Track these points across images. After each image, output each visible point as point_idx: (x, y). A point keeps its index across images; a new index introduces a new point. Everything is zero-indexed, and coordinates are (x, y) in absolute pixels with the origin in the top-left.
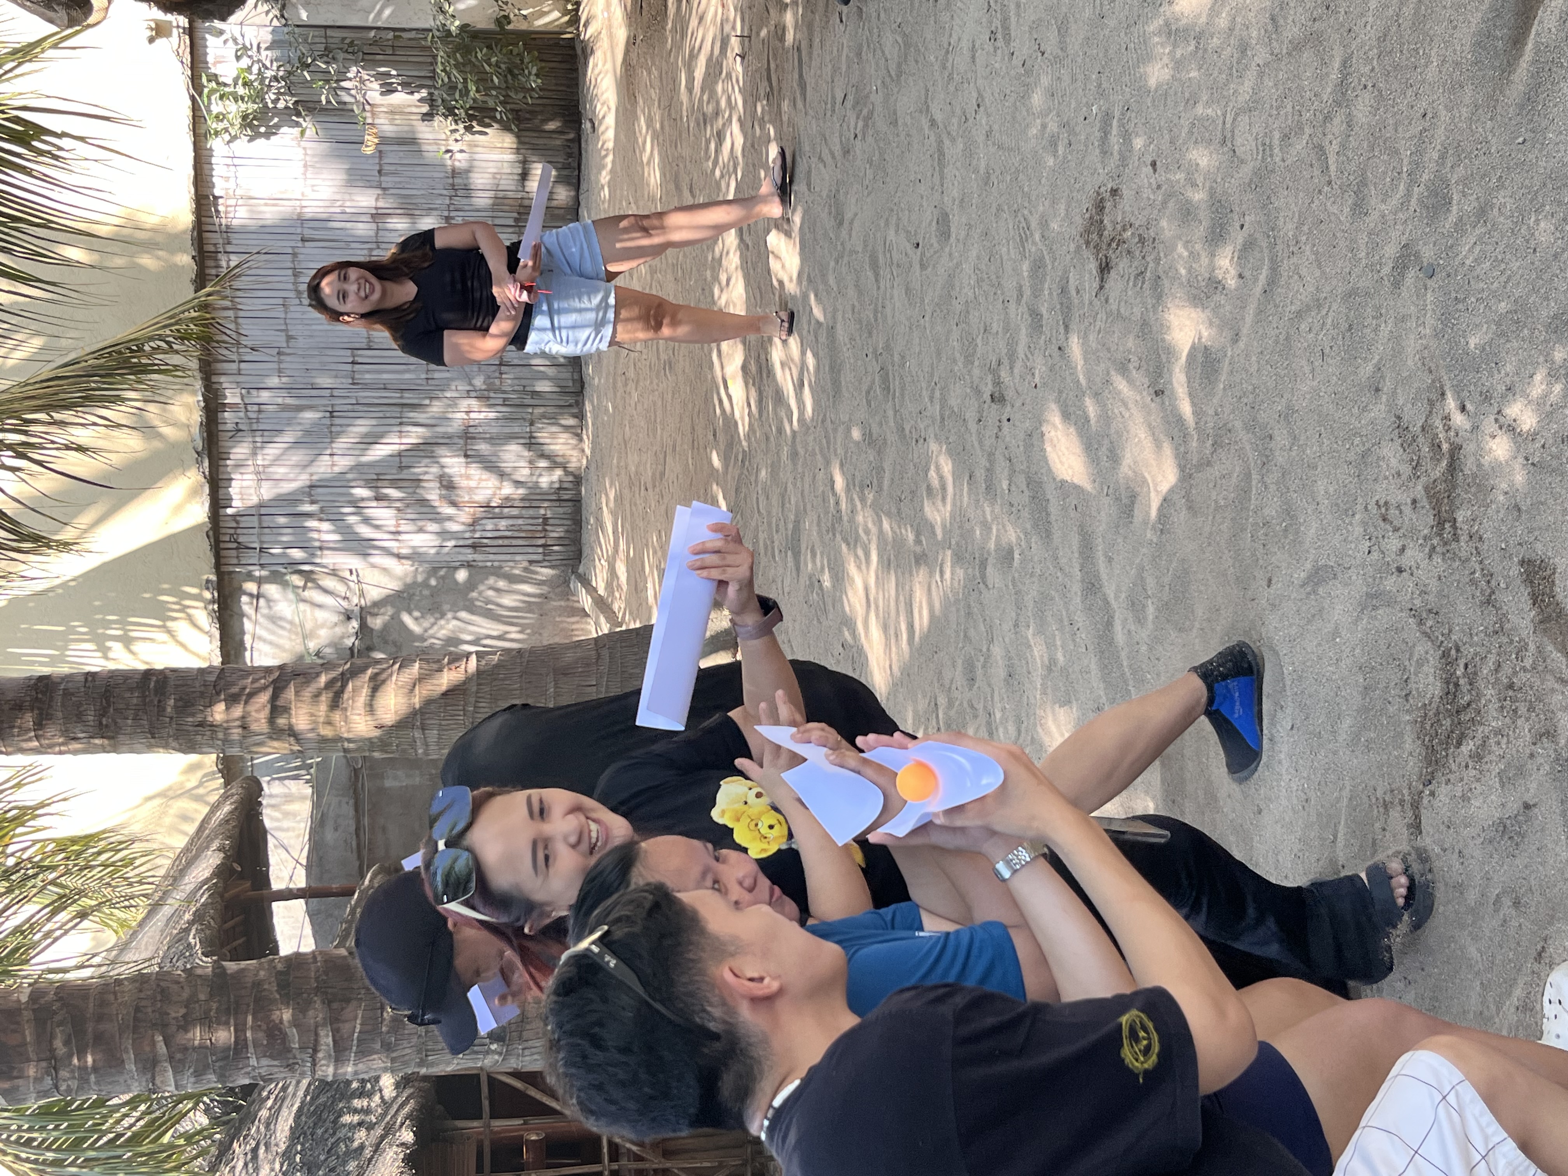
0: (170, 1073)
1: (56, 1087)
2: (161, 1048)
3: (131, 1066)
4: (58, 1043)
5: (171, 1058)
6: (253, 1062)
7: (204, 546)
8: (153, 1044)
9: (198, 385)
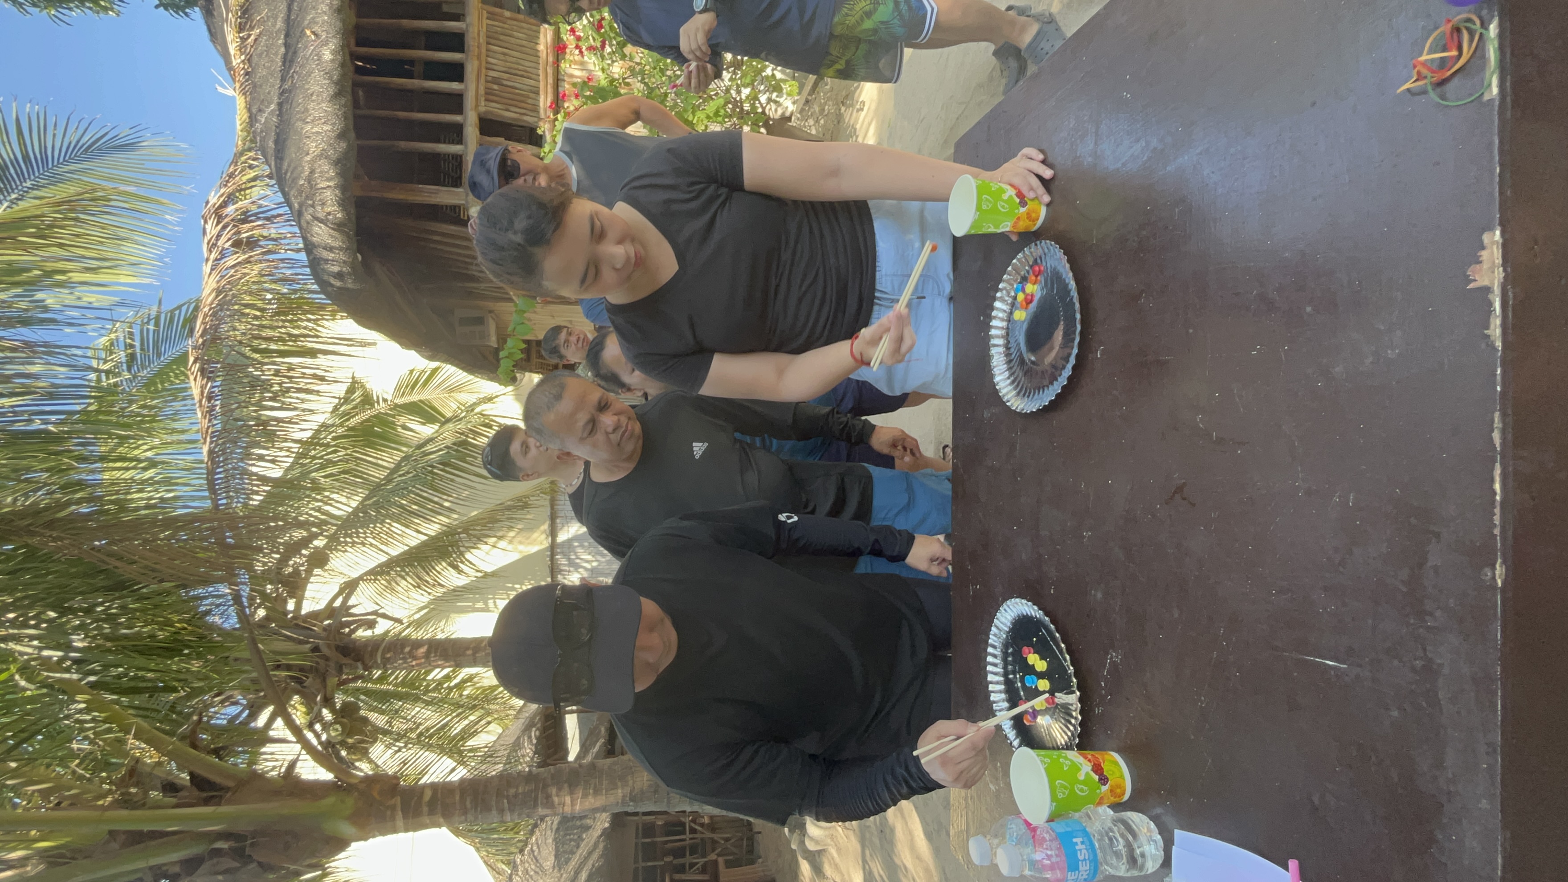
0: (509, 814)
1: (466, 820)
2: (506, 805)
3: (494, 812)
4: (468, 804)
5: (509, 809)
6: (540, 810)
7: (548, 571)
8: (503, 803)
9: (548, 509)
